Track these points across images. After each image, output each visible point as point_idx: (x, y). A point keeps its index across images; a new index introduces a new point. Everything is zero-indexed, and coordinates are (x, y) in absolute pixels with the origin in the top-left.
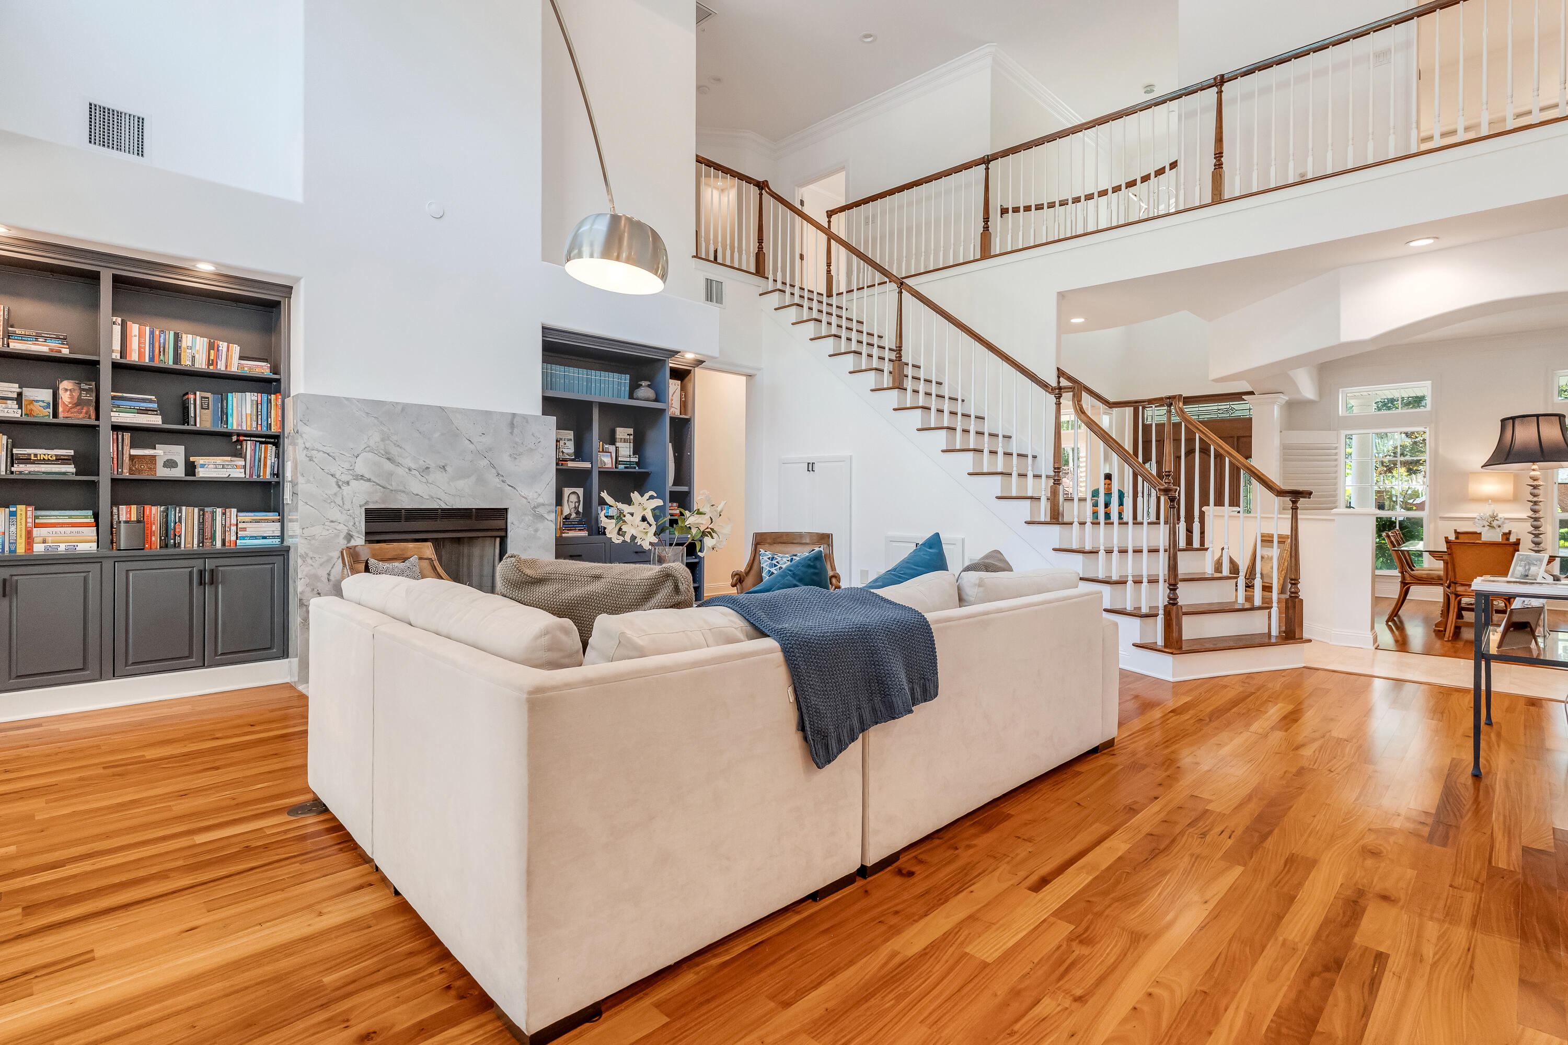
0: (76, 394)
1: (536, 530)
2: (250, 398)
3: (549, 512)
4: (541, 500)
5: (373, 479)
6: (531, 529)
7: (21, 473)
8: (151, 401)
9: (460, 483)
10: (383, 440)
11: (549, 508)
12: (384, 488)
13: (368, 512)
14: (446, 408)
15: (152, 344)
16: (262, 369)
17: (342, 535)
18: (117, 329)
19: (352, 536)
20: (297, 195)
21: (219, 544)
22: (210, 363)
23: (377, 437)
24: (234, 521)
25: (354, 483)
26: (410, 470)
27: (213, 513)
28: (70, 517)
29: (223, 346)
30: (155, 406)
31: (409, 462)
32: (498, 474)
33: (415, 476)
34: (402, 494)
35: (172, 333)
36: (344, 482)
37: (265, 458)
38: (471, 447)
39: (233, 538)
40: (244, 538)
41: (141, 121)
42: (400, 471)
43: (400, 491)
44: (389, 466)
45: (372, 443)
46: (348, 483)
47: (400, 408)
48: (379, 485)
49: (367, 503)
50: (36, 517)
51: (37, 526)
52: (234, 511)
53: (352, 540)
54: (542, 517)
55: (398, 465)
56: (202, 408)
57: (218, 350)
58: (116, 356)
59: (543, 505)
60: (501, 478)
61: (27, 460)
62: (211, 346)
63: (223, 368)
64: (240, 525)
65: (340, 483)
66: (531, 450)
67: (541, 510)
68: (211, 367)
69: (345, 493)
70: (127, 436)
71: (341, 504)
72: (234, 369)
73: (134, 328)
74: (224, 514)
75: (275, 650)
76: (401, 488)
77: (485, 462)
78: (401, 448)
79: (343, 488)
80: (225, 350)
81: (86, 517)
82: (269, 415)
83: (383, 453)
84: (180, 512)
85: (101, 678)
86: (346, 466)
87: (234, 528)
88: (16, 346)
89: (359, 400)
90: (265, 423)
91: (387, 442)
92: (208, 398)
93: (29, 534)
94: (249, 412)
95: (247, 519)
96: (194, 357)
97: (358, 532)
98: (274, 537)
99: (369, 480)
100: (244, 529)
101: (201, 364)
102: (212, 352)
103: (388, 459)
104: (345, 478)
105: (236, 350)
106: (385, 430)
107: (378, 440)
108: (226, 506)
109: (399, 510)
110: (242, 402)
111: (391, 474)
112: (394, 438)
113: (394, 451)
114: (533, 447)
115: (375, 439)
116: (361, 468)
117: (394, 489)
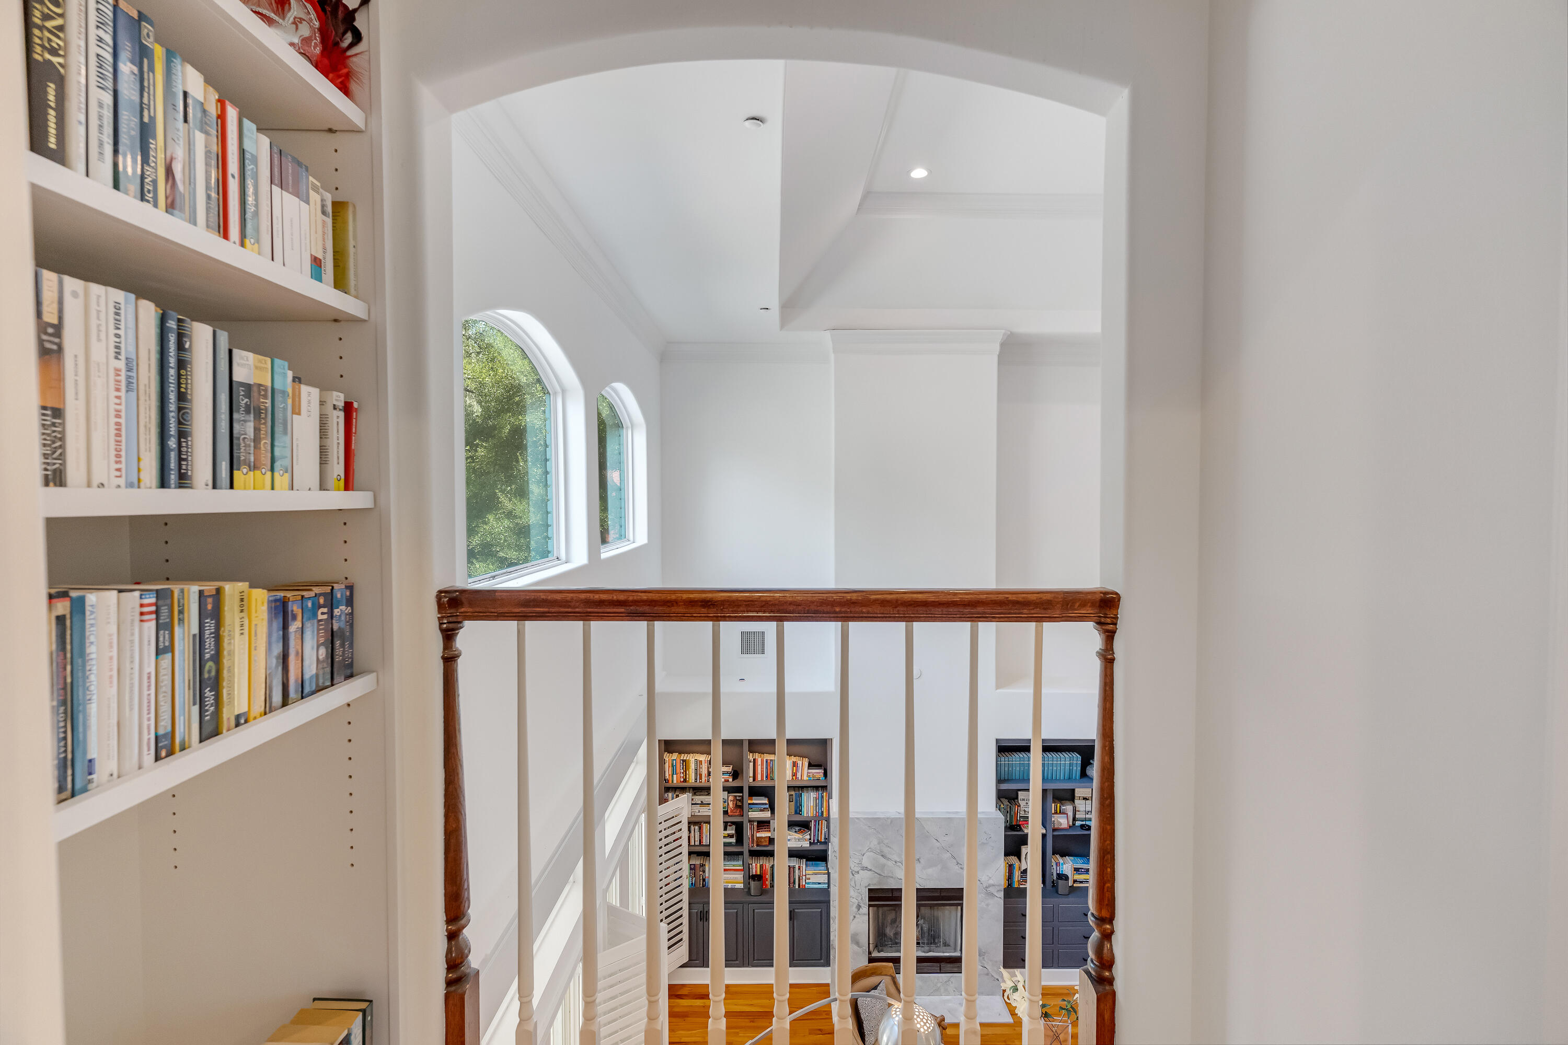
0: (735, 803)
1: (988, 905)
2: (813, 795)
3: (998, 891)
4: (991, 882)
5: (873, 869)
6: (983, 904)
9: (930, 871)
10: (879, 843)
11: (998, 888)
12: (879, 875)
13: (870, 891)
14: (920, 818)
15: (767, 768)
16: (819, 775)
17: (855, 906)
19: (860, 906)
21: (797, 887)
22: (794, 775)
23: (875, 842)
24: (804, 874)
25: (861, 872)
26: (896, 862)
27: (794, 868)
29: (799, 761)
30: (767, 806)
31: (896, 858)
32: (958, 863)
33: (899, 866)
34: (891, 879)
36: (856, 872)
37: (821, 828)
38: (938, 844)
39: (804, 883)
40: (809, 883)
42: (890, 863)
43: (889, 877)
44: (883, 860)
45: (872, 846)
46: (858, 872)
47: (889, 821)
48: (876, 873)
49: (869, 884)
52: (804, 860)
53: (861, 909)
54: (992, 895)
55: (888, 859)
56: (790, 802)
57: (797, 766)
58: (751, 780)
59: (993, 885)
60: (960, 866)
62: (794, 765)
63: (800, 778)
64: (807, 876)
65: (854, 873)
66: (983, 844)
67: (991, 889)
68: (794, 778)
69: (856, 879)
70: (755, 825)
71: (854, 885)
74: (800, 868)
75: (822, 961)
76: (890, 875)
77: (948, 855)
78: (890, 848)
79: (855, 875)
80: (801, 767)
81: (740, 865)
82: (822, 806)
83: (879, 851)
85: (743, 966)
86: (857, 861)
87: (804, 877)
89: (865, 819)
90: (820, 811)
91: (881, 845)
92: (793, 795)
94: (812, 805)
95: (811, 872)
97: (864, 904)
98: (824, 883)
99: (870, 870)
100: (809, 879)
102: (794, 768)
103: (882, 856)
104: (856, 869)
105: (806, 762)
106: (881, 837)
107: (876, 843)
109: (889, 889)
110: (809, 798)
111: (884, 866)
112: (886, 841)
113: (886, 850)
114: (985, 842)
115: (874, 843)
116: (866, 862)
117: (886, 875)
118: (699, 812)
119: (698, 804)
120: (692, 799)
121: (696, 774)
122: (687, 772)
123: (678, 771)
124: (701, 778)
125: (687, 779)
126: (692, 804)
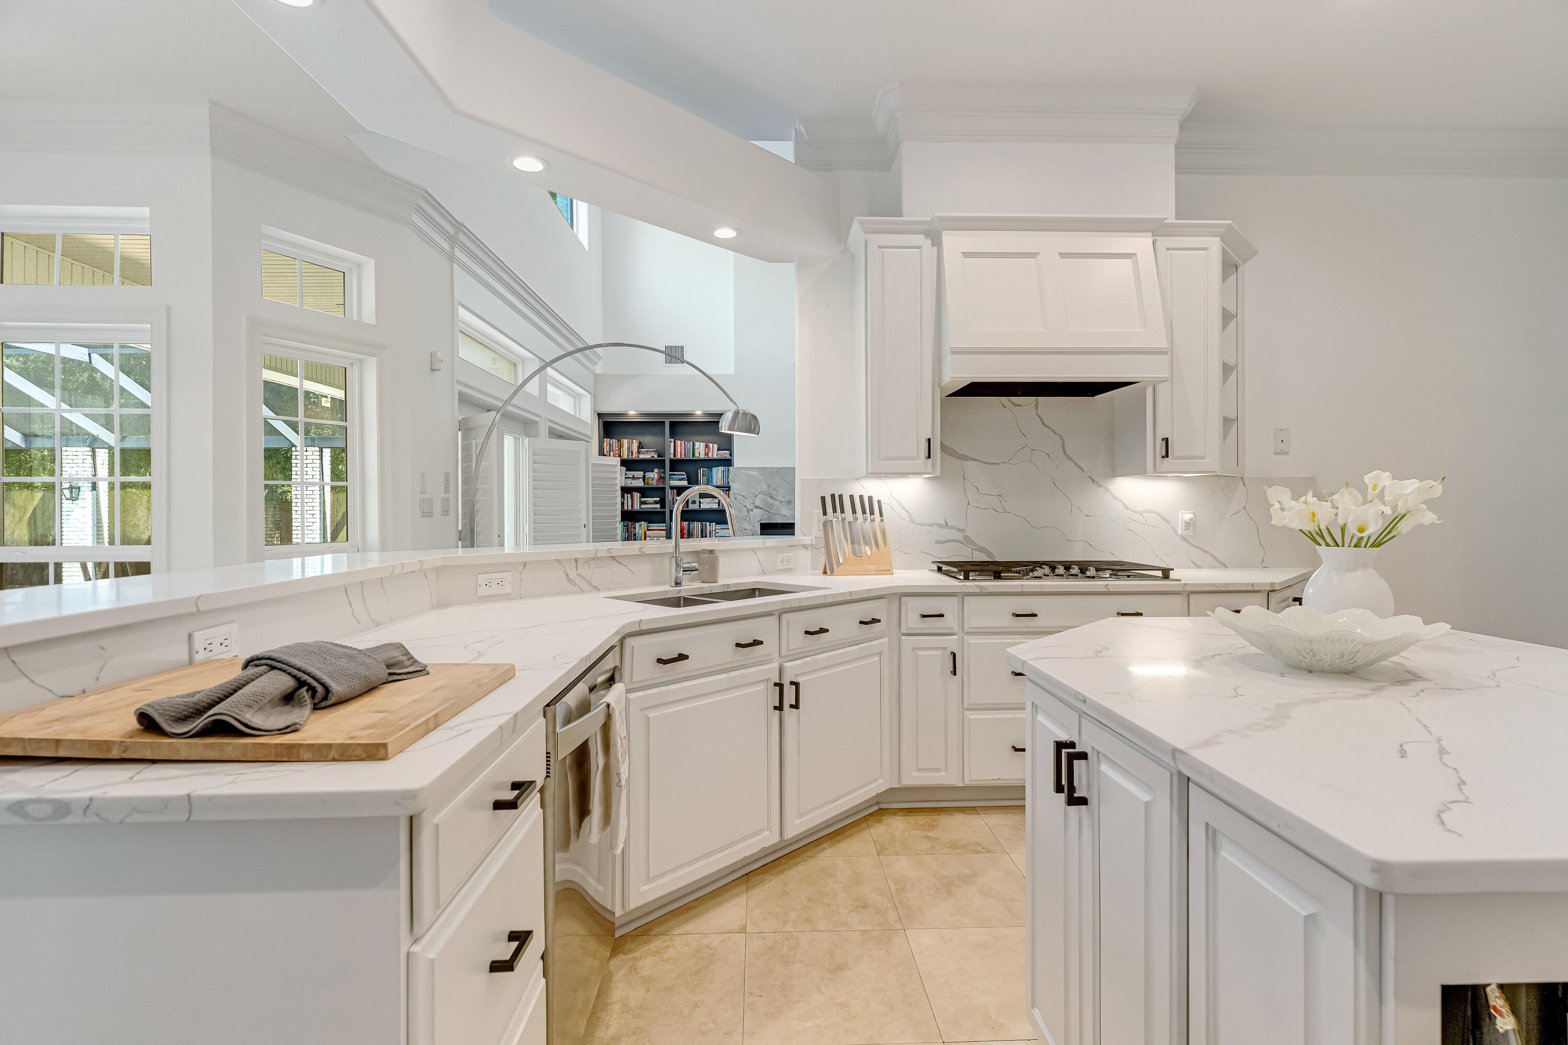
0: (659, 474)
2: (721, 469)
5: (763, 508)
7: (643, 508)
8: (684, 475)
10: (768, 487)
12: (768, 512)
13: (761, 524)
15: (685, 450)
16: (725, 454)
18: (672, 444)
20: (732, 372)
22: (707, 454)
24: (714, 529)
25: (755, 510)
26: (781, 502)
27: (706, 525)
28: (659, 526)
29: (711, 445)
30: (685, 477)
31: (780, 498)
33: (784, 505)
34: (777, 515)
35: (692, 442)
36: (750, 510)
41: (682, 347)
42: (776, 503)
44: (770, 500)
45: (762, 490)
46: (752, 510)
47: (776, 470)
48: (766, 511)
49: (761, 520)
50: (648, 527)
51: (648, 530)
52: (714, 524)
55: (776, 500)
57: (708, 448)
58: (672, 456)
61: (645, 503)
62: (707, 446)
63: (711, 457)
68: (706, 456)
69: (750, 515)
70: (675, 490)
71: (749, 521)
72: (715, 456)
73: (679, 442)
74: (710, 525)
76: (777, 512)
78: (777, 491)
79: (749, 513)
80: (712, 447)
81: (664, 526)
82: (728, 477)
83: (768, 494)
84: (694, 524)
86: (751, 501)
87: (714, 532)
88: (642, 456)
90: (726, 481)
91: (770, 488)
93: (645, 533)
94: (720, 476)
95: (719, 528)
96: (700, 453)
99: (762, 508)
100: (718, 533)
101: (702, 456)
102: (706, 449)
103: (771, 497)
104: (750, 508)
105: (716, 446)
106: (769, 482)
107: (766, 487)
108: (711, 522)
109: (777, 524)
110: (718, 472)
111: (772, 505)
112: (773, 486)
113: (774, 493)
115: (764, 487)
116: (758, 503)
117: (774, 512)
118: (631, 484)
119: (630, 478)
120: (626, 474)
121: (628, 452)
122: (622, 450)
123: (614, 449)
124: (632, 455)
125: (622, 455)
126: (626, 478)
